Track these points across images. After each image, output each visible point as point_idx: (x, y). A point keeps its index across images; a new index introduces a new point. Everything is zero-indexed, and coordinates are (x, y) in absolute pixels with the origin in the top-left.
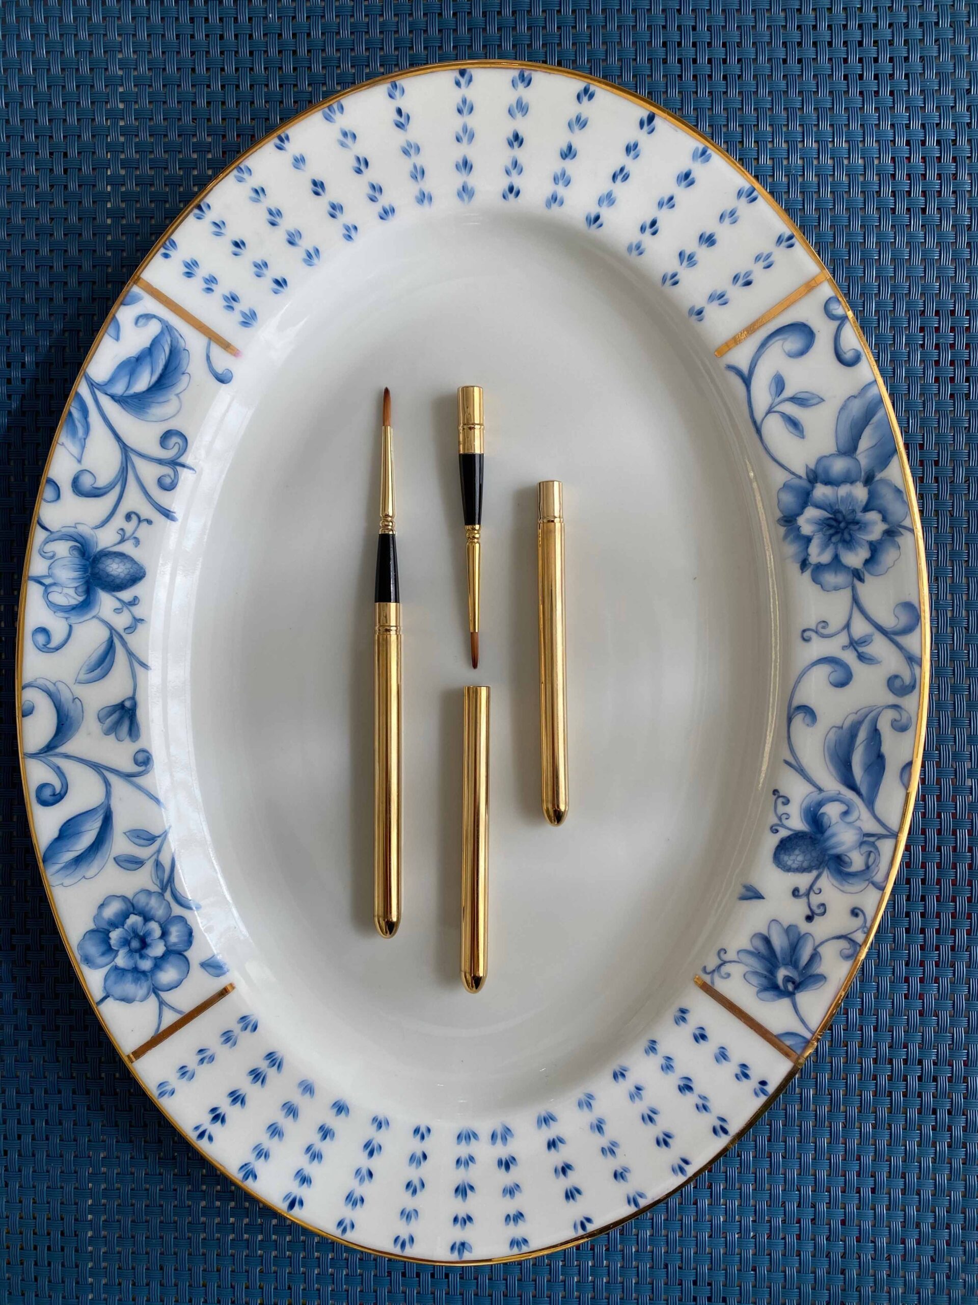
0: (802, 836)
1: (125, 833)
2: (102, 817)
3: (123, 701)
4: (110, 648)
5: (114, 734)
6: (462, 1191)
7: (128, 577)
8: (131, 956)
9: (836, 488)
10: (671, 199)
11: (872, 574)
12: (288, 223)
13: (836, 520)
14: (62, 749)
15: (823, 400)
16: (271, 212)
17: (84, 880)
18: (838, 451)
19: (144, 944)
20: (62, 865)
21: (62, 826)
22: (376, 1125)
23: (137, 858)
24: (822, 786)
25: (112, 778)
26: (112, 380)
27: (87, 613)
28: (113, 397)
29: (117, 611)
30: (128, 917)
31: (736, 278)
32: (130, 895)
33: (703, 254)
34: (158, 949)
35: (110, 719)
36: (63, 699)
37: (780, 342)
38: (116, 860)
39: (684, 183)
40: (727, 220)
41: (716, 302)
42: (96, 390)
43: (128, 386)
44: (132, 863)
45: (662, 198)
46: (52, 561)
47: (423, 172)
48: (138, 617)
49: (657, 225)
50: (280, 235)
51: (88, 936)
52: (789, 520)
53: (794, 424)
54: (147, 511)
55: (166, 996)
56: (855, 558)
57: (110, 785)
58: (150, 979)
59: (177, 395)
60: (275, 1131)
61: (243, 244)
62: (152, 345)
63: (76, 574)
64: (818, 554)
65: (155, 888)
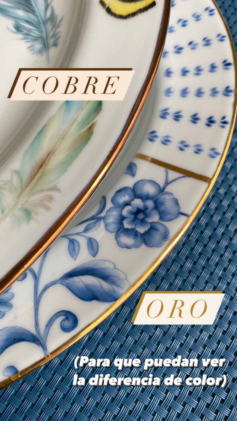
1: (75, 259)
5: (10, 302)
8: (149, 214)
17: (116, 268)
19: (138, 211)
20: (113, 286)
21: (87, 300)
25: (41, 287)
30: (127, 230)
32: (113, 236)
38: (94, 255)
57: (46, 286)
58: (157, 197)
65: (102, 224)
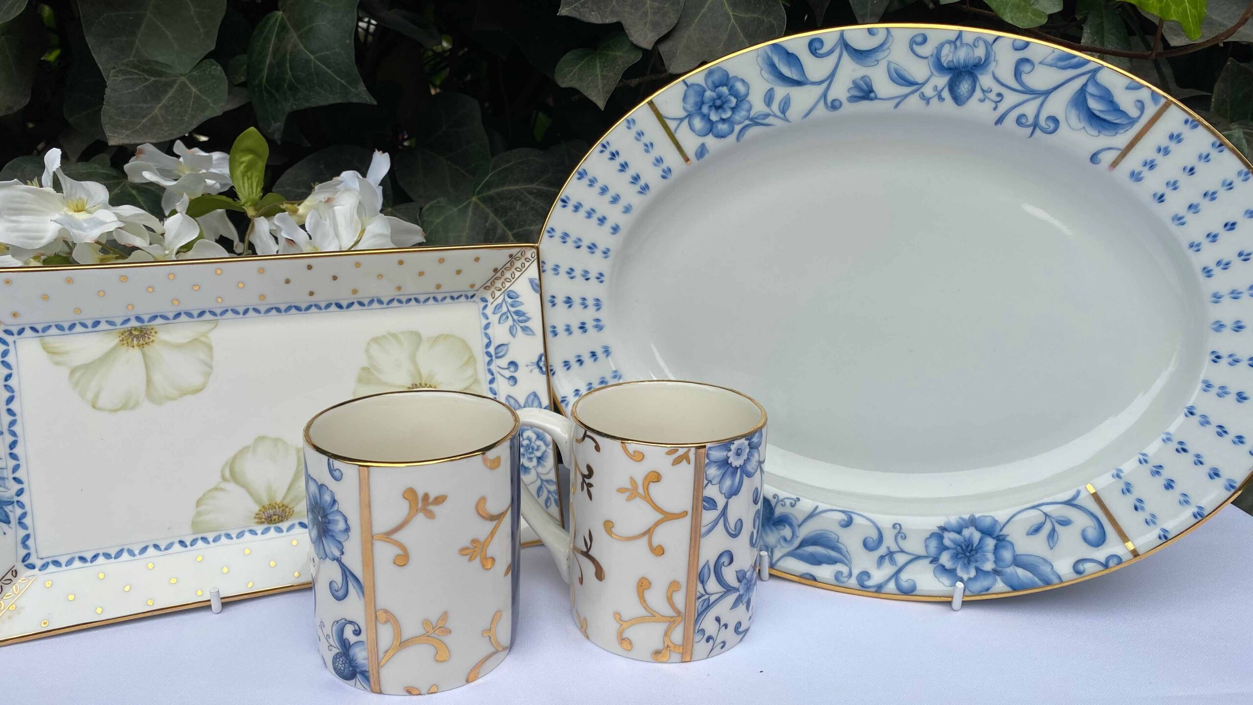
0: (771, 512)
2: (799, 80)
3: (874, 92)
4: (910, 83)
6: (569, 301)
7: (958, 94)
9: (992, 552)
10: (1201, 463)
11: (935, 568)
12: (1205, 204)
13: (972, 550)
14: (845, 54)
15: (1051, 549)
16: (1214, 193)
18: (1017, 555)
22: (605, 250)
23: (772, 103)
24: (803, 526)
26: (1097, 85)
27: (935, 68)
28: (1085, 85)
29: (935, 88)
31: (1140, 501)
33: (1160, 481)
34: (714, 117)
35: (862, 83)
36: (877, 54)
37: (1093, 525)
39: (1212, 472)
40: (1182, 498)
41: (1124, 487)
42: (1091, 74)
43: (1092, 95)
44: (769, 98)
45: (1202, 457)
46: (972, 45)
47: (1235, 298)
48: (931, 101)
49: (1183, 452)
50: (1197, 199)
51: (724, 72)
52: (973, 522)
53: (1037, 530)
54: (1003, 107)
55: (686, 122)
56: (945, 559)
59: (1084, 128)
60: (604, 190)
61: (1192, 174)
62: (1121, 111)
63: (962, 61)
64: (949, 538)
